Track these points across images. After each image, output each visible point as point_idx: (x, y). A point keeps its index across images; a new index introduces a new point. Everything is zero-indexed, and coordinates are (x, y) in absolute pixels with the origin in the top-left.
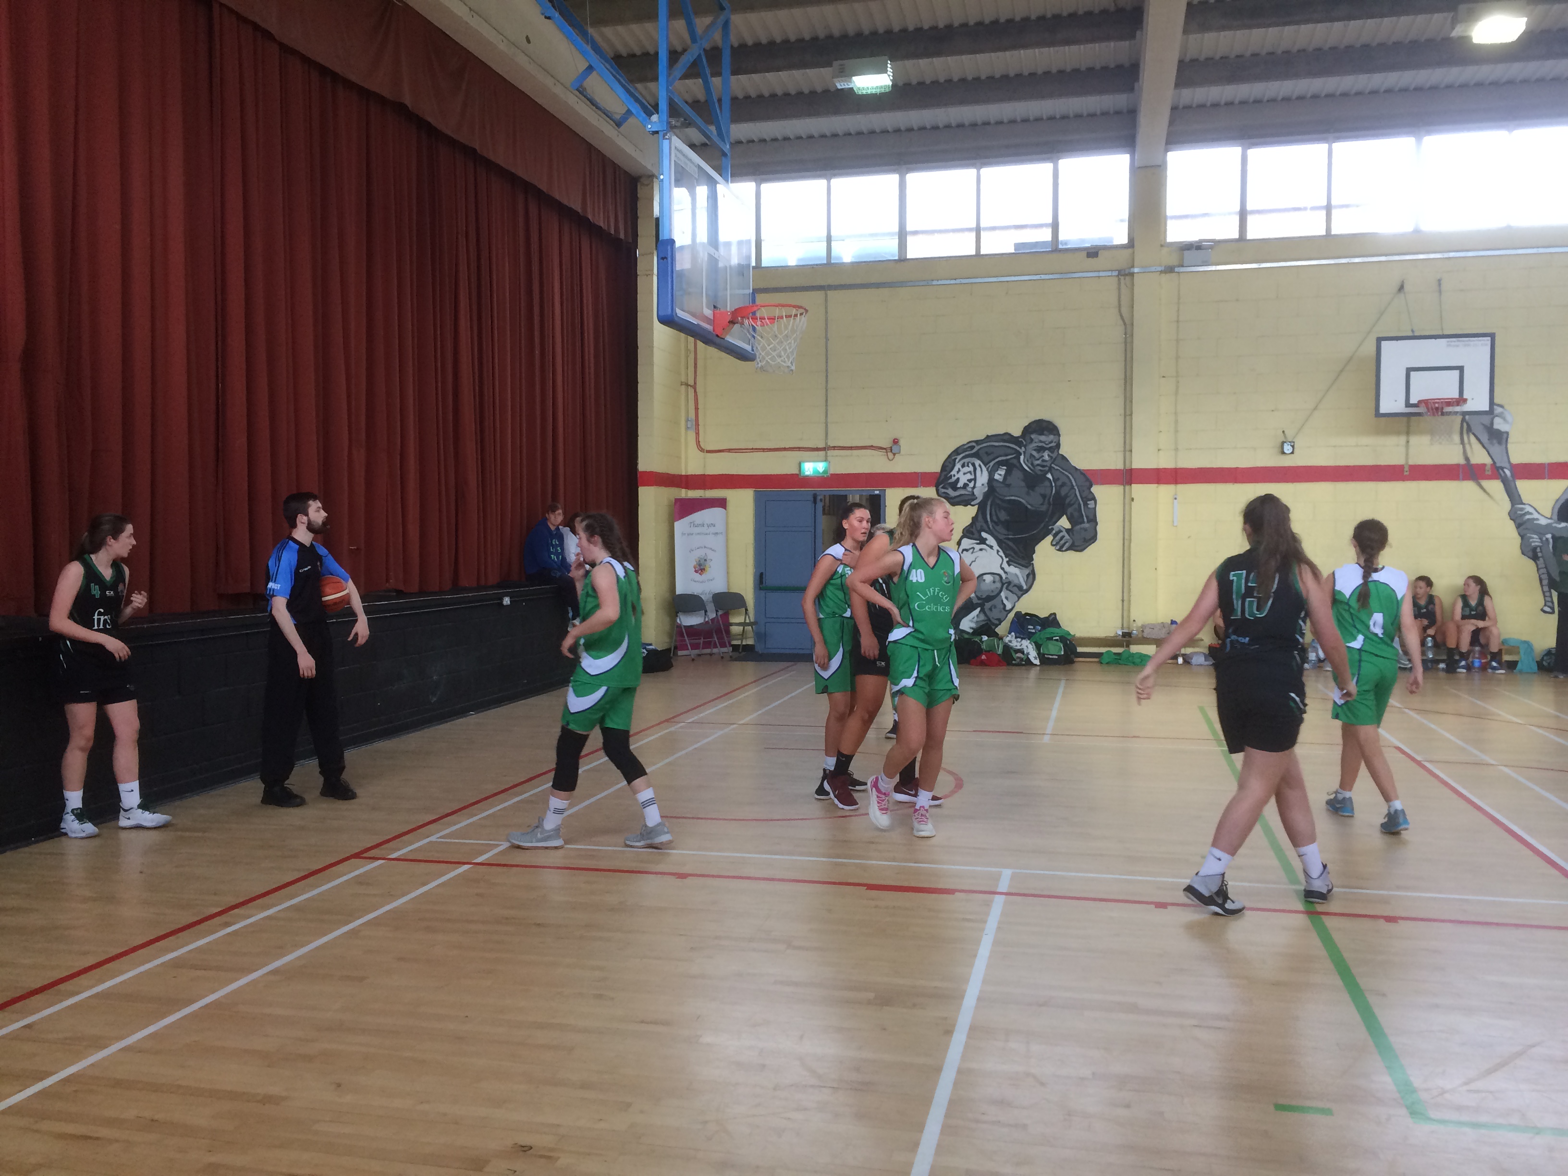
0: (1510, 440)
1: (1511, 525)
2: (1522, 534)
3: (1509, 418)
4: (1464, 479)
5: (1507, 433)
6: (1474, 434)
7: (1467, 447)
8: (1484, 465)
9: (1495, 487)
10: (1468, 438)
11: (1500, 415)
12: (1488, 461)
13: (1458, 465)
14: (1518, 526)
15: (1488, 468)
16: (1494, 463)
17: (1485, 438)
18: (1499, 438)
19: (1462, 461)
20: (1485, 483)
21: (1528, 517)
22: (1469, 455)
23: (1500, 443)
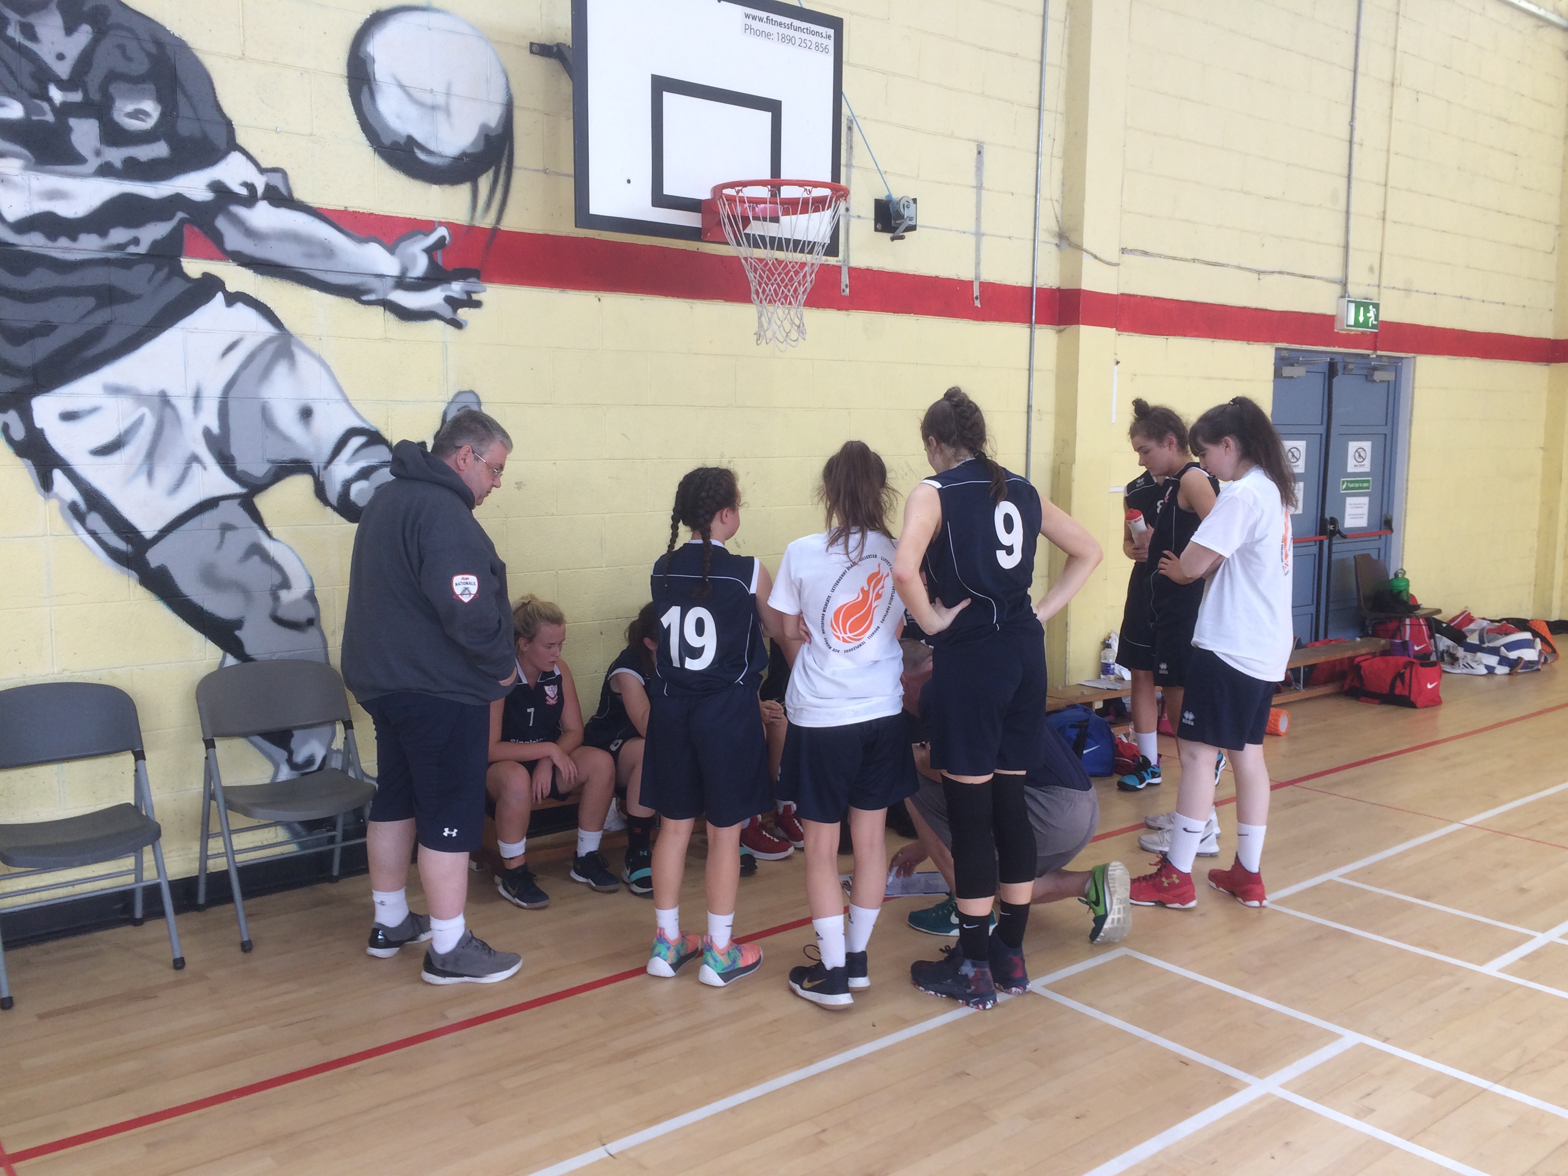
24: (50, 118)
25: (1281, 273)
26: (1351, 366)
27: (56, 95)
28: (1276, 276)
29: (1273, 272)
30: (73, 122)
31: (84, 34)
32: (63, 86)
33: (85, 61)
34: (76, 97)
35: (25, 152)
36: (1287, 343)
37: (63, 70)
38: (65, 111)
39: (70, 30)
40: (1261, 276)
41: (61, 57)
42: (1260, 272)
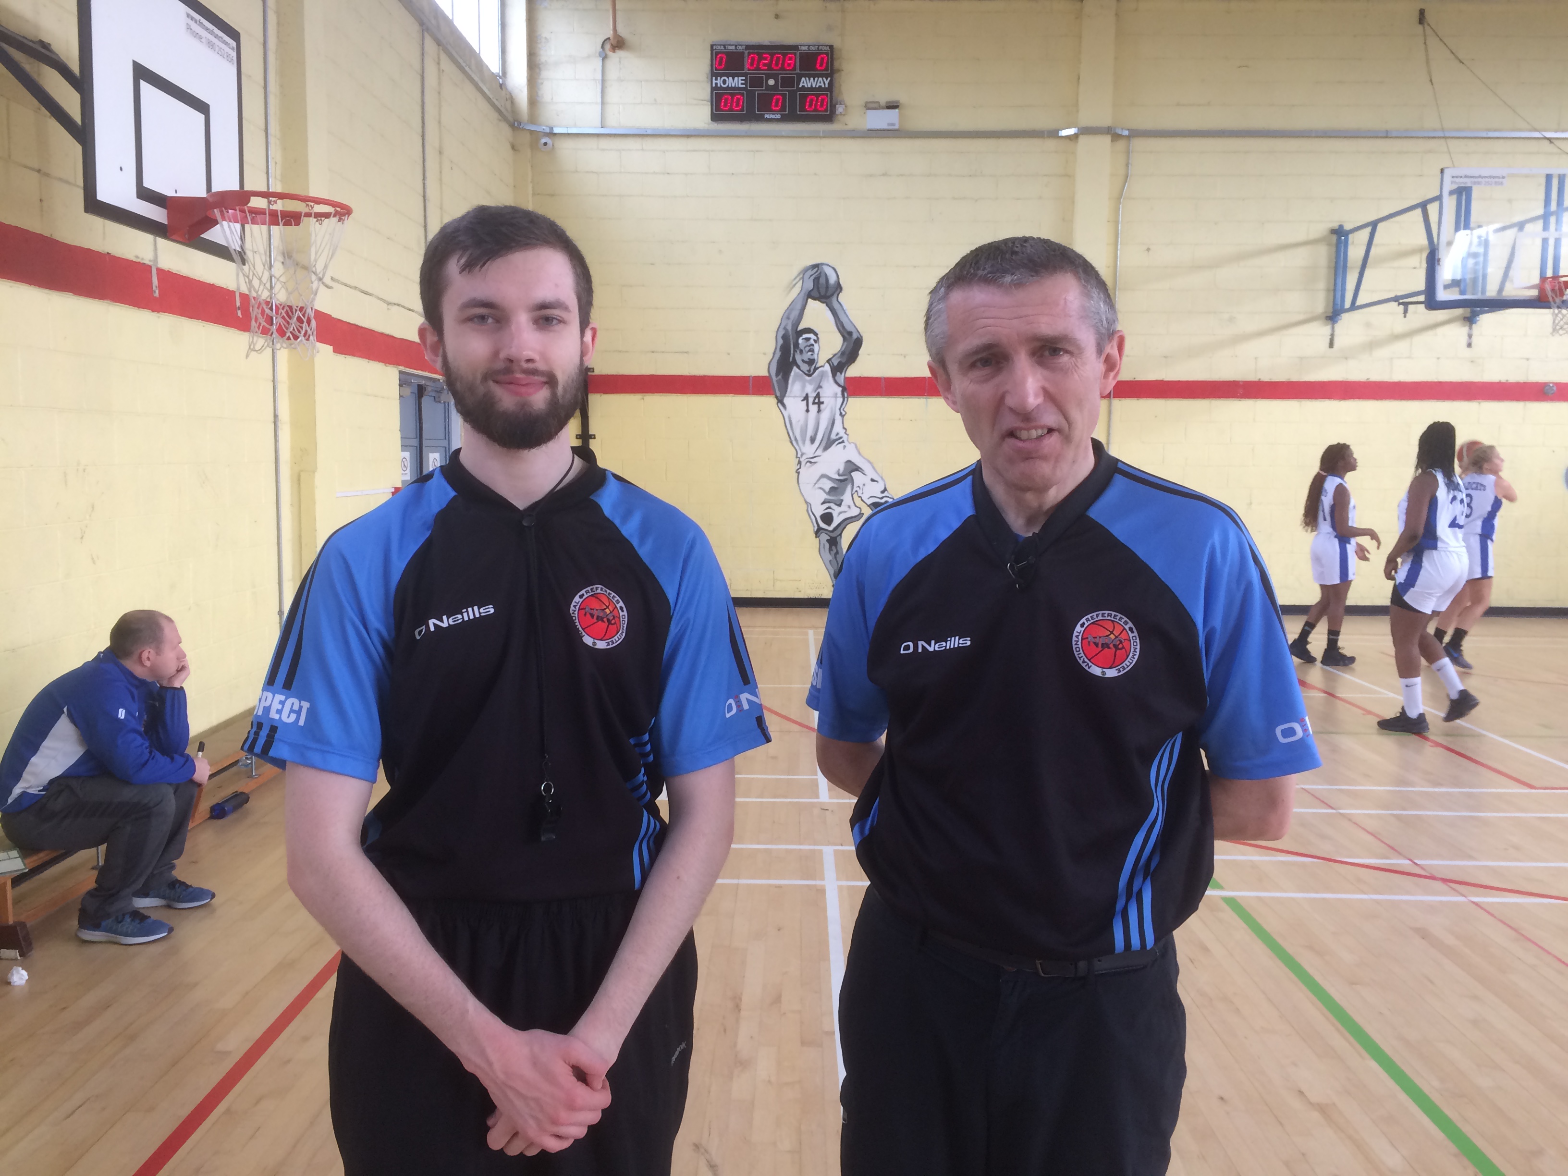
25: (399, 305)
26: (429, 389)
28: (396, 307)
29: (395, 304)
36: (405, 367)
40: (390, 307)
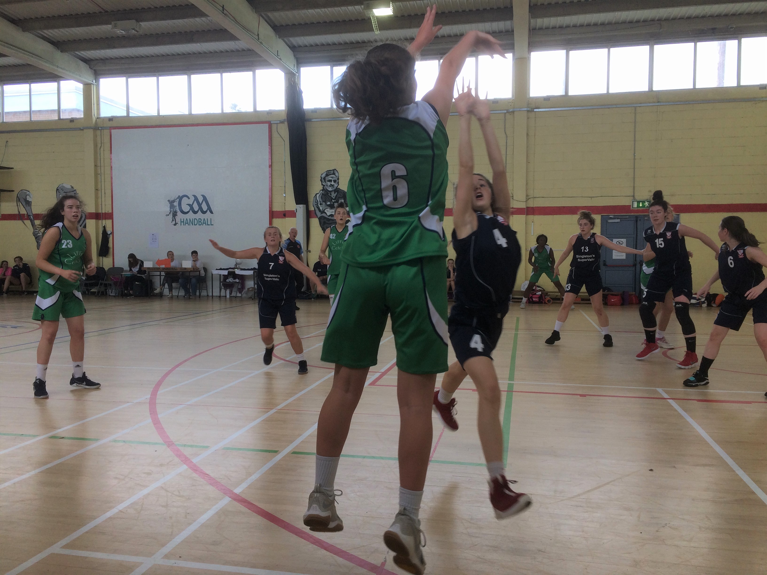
0: (32, 205)
1: (34, 238)
2: (37, 241)
3: (31, 196)
4: (18, 220)
5: (31, 202)
6: (21, 202)
7: (19, 207)
8: (25, 214)
9: (28, 222)
10: (19, 204)
11: (28, 195)
12: (26, 213)
13: (16, 214)
14: (36, 238)
15: (26, 215)
16: (27, 214)
17: (24, 203)
18: (28, 203)
19: (17, 213)
20: (26, 222)
21: (38, 235)
22: (20, 210)
23: (29, 206)
24: (332, 203)
27: (333, 201)
28: (600, 197)
30: (335, 203)
31: (336, 193)
32: (334, 200)
33: (336, 196)
34: (335, 201)
35: (329, 207)
36: (608, 214)
37: (334, 198)
38: (334, 202)
39: (335, 193)
40: (593, 198)
41: (334, 196)
42: (591, 197)
